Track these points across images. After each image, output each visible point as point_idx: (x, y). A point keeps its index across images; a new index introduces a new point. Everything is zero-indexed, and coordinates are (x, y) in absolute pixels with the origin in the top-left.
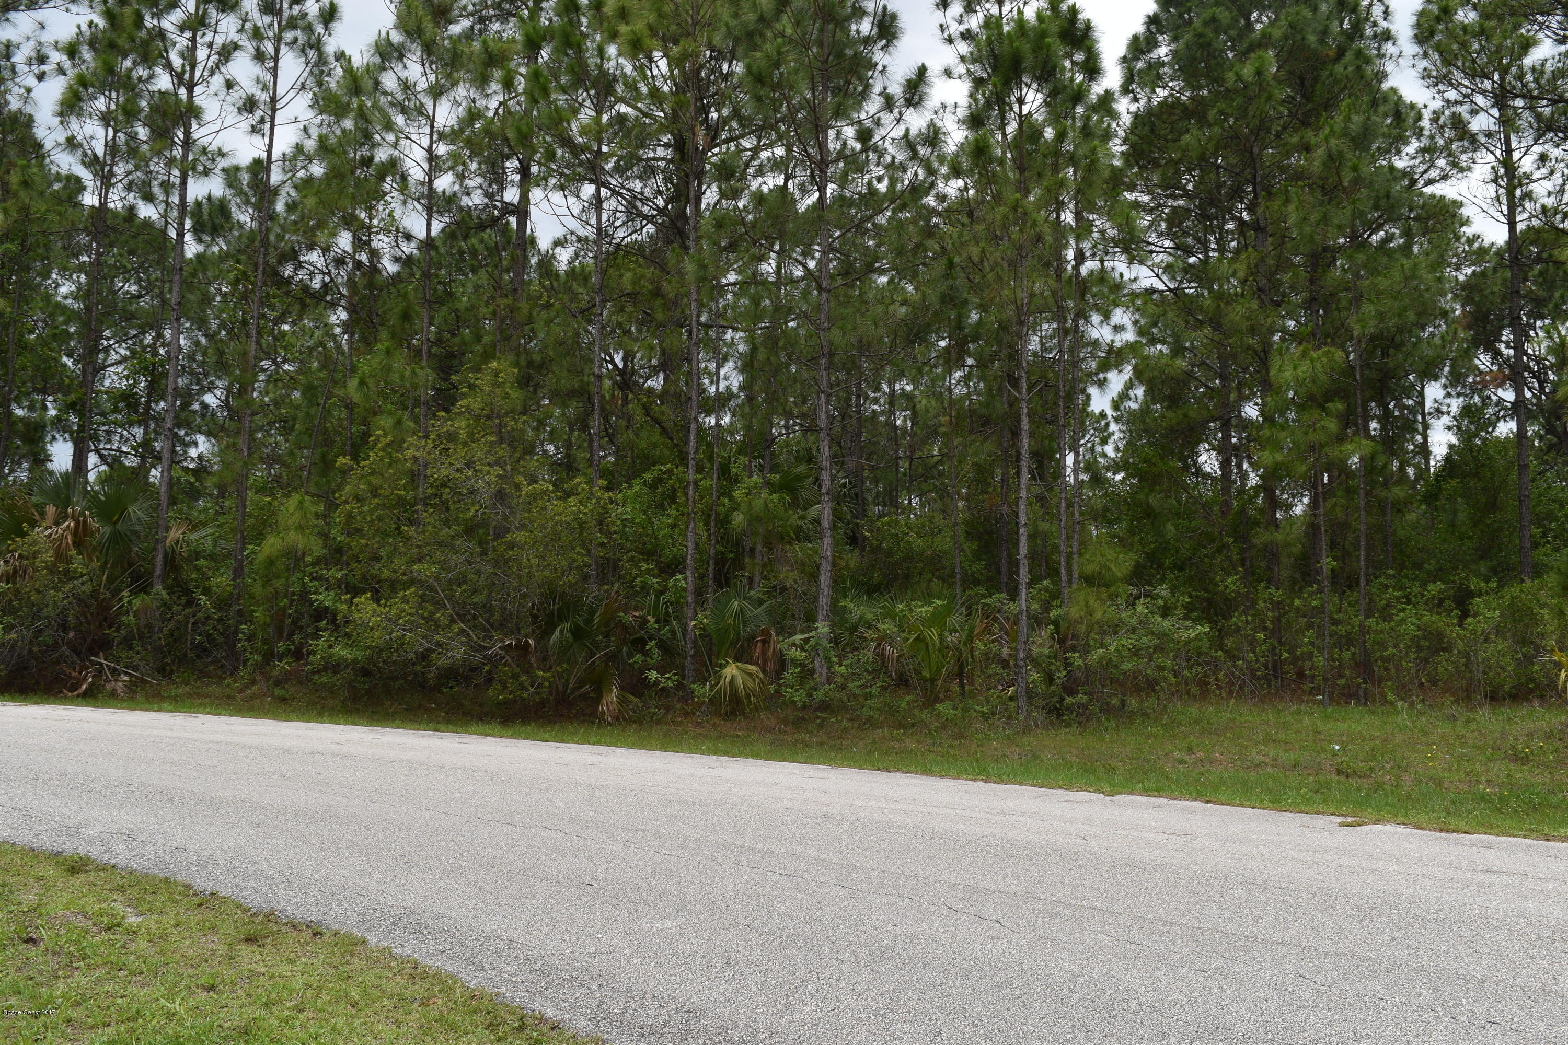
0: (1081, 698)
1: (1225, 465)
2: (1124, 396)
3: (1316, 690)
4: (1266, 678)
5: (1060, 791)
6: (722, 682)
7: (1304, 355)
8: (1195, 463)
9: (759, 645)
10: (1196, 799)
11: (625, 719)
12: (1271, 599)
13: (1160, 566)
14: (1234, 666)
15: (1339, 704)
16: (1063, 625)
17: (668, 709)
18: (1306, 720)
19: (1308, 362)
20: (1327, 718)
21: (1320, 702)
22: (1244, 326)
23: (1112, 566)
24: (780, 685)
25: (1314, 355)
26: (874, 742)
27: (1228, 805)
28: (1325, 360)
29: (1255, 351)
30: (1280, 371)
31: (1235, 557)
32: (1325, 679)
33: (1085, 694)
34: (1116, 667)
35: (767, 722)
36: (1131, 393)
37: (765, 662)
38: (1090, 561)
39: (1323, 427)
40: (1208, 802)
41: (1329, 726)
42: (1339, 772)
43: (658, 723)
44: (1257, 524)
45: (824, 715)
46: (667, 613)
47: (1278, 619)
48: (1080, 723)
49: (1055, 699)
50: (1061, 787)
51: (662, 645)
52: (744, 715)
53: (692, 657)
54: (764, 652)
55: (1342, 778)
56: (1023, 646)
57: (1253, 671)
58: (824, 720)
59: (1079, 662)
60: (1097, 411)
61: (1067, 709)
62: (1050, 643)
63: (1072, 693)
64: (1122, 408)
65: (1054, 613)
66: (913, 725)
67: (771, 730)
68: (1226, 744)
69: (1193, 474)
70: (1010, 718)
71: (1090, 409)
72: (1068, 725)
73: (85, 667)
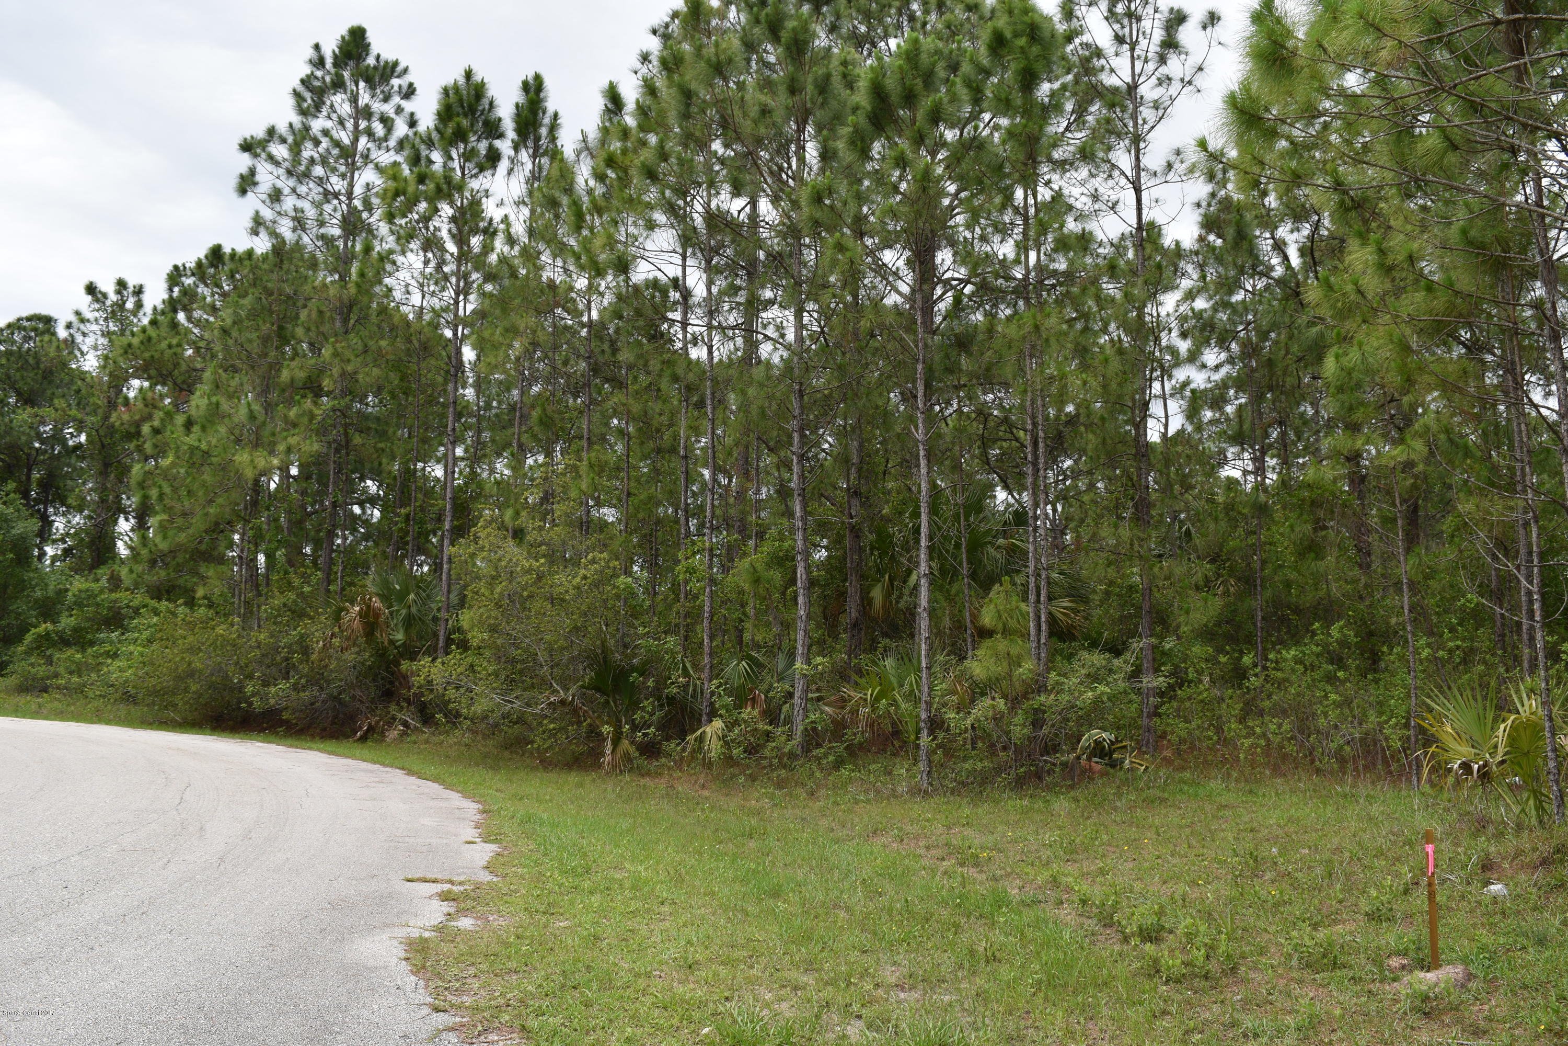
73: (367, 718)
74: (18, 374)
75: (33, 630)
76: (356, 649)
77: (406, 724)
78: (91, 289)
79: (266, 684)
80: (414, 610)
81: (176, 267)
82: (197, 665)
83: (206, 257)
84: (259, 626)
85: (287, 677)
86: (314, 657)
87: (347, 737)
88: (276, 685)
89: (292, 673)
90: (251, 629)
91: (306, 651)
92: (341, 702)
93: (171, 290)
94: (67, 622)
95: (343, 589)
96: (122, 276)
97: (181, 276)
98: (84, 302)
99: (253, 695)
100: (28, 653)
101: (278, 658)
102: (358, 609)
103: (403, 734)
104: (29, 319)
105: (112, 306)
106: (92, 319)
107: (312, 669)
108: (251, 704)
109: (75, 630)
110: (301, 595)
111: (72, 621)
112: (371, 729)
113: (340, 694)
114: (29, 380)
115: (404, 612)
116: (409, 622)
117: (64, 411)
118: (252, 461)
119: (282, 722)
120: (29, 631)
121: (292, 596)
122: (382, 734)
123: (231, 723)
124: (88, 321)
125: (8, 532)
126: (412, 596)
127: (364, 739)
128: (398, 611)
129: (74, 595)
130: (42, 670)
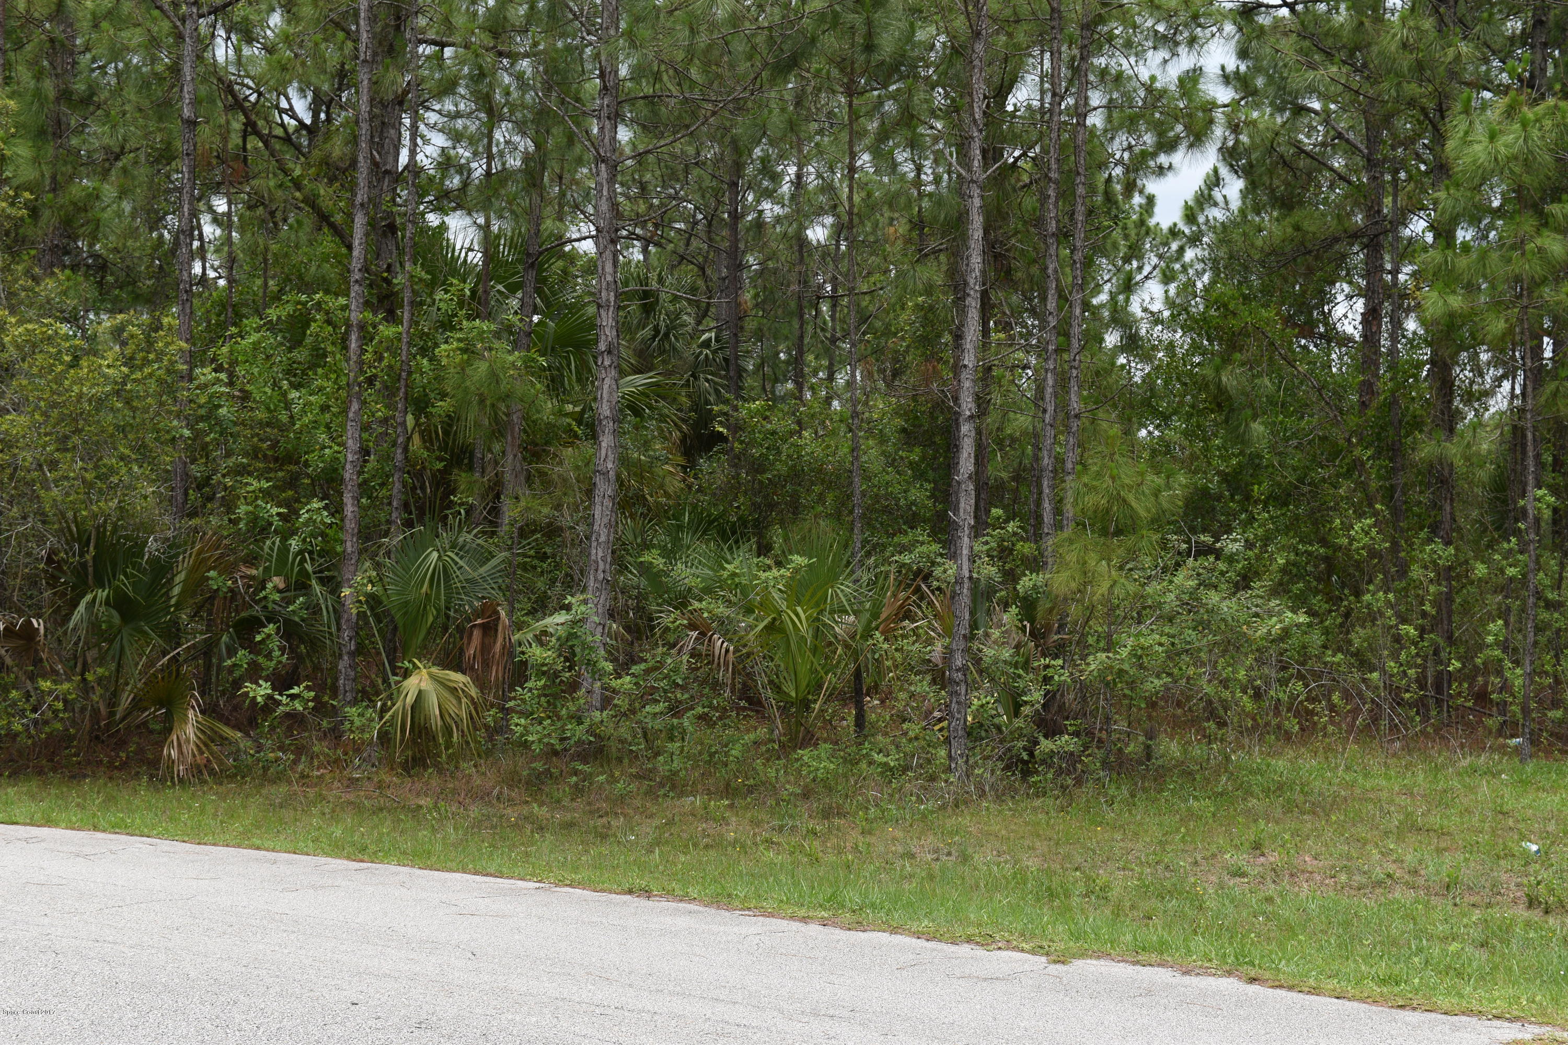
0: (1066, 742)
1: (1370, 318)
2: (1204, 199)
3: (1509, 728)
4: (1420, 705)
5: (965, 950)
6: (399, 704)
7: (1510, 112)
8: (1327, 316)
9: (476, 633)
10: (1229, 973)
11: (212, 772)
12: (1434, 562)
13: (1248, 497)
14: (1364, 680)
15: (1548, 753)
16: (1043, 606)
17: (300, 751)
18: (1484, 788)
19: (1517, 126)
20: (1524, 783)
21: (1517, 750)
22: (1406, 62)
23: (1131, 498)
24: (508, 711)
25: (1529, 113)
26: (671, 823)
27: (1291, 988)
28: (1548, 123)
29: (1423, 110)
30: (1466, 142)
31: (1374, 485)
32: (1526, 711)
33: (1076, 734)
34: (1132, 685)
35: (477, 781)
36: (1217, 194)
37: (486, 665)
38: (1091, 489)
39: (1540, 249)
40: (1253, 980)
41: (1525, 801)
42: (1532, 903)
43: (277, 779)
44: (1417, 424)
45: (586, 768)
46: (303, 572)
47: (1449, 598)
48: (1064, 788)
49: (1020, 744)
50: (969, 940)
51: (290, 631)
52: (437, 765)
53: (352, 654)
54: (485, 649)
55: (1536, 915)
56: (962, 644)
57: (1395, 692)
58: (588, 777)
59: (1064, 677)
60: (1165, 226)
61: (1043, 762)
62: (1016, 637)
63: (1052, 731)
64: (1201, 219)
65: (1026, 583)
66: (751, 790)
67: (482, 796)
68: (1328, 834)
69: (1321, 336)
70: (933, 778)
71: (1152, 222)
72: (1041, 793)
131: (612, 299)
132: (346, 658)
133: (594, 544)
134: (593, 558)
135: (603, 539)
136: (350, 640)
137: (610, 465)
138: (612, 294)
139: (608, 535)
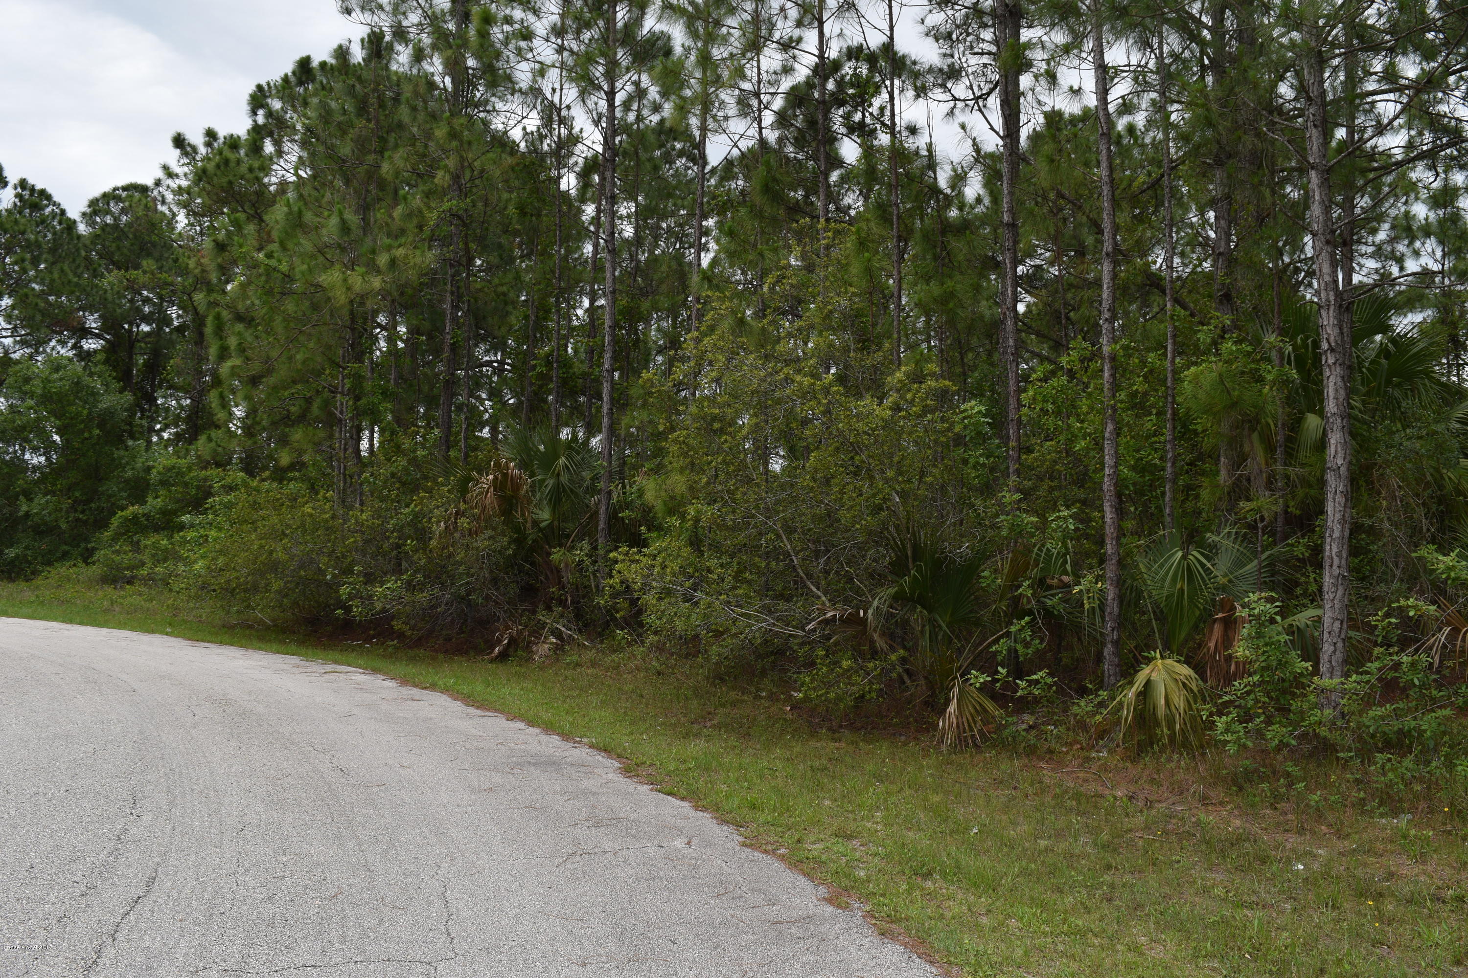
9: (1216, 627)
53: (1115, 643)
54: (1228, 641)
73: (507, 628)
74: (114, 245)
75: (120, 513)
76: (490, 532)
77: (559, 635)
78: (179, 141)
79: (370, 578)
80: (564, 479)
81: (259, 87)
82: (280, 555)
83: (294, 73)
84: (362, 504)
85: (398, 571)
86: (433, 543)
87: (481, 652)
88: (382, 583)
89: (404, 565)
90: (352, 508)
91: (422, 535)
92: (469, 604)
93: (254, 113)
94: (154, 503)
95: (467, 455)
96: (212, 126)
97: (265, 97)
98: (172, 157)
99: (351, 597)
100: (115, 539)
101: (386, 546)
102: (491, 477)
103: (558, 649)
104: (125, 188)
105: (202, 160)
106: (181, 174)
107: (430, 560)
108: (348, 609)
109: (164, 512)
110: (414, 461)
111: (159, 503)
112: (512, 641)
113: (469, 594)
114: (125, 251)
115: (551, 482)
116: (557, 497)
117: (152, 273)
118: (345, 280)
119: (392, 634)
120: (115, 514)
121: (402, 462)
122: (528, 648)
123: (329, 628)
124: (177, 176)
125: (95, 406)
126: (562, 460)
127: (503, 657)
128: (543, 481)
129: (159, 473)
130: (126, 559)
131: (1332, 298)
132: (1109, 646)
133: (1328, 540)
134: (1327, 553)
135: (1336, 534)
136: (1113, 630)
137: (1340, 462)
138: (1331, 293)
139: (1342, 531)
